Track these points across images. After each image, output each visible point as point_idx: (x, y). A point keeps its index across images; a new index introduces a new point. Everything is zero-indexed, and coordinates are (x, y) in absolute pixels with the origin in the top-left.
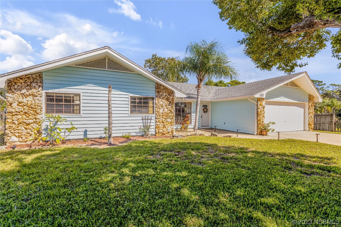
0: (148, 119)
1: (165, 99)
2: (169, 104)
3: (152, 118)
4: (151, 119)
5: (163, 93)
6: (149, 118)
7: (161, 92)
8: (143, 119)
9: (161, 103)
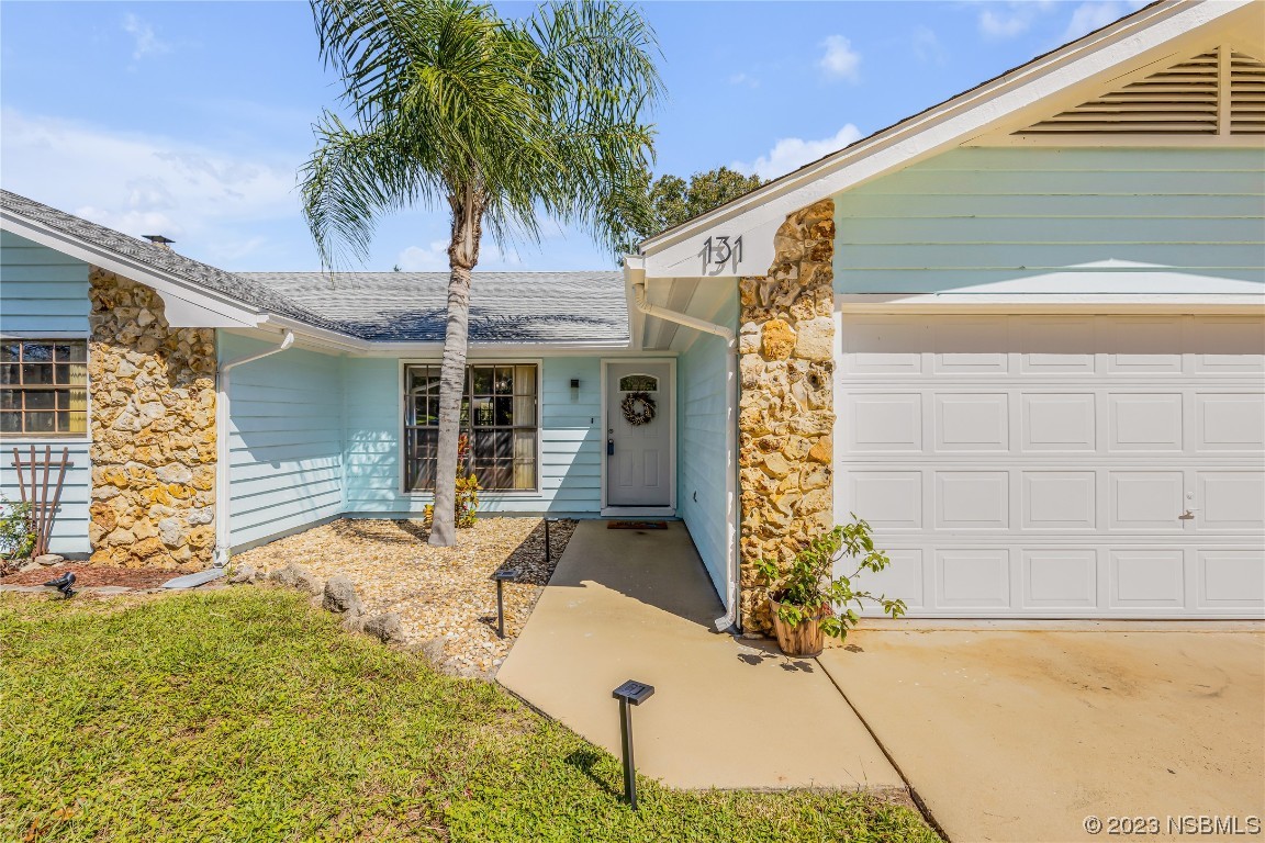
0: (48, 466)
1: (150, 344)
2: (170, 375)
3: (71, 458)
4: (66, 466)
5: (134, 311)
6: (57, 458)
7: (119, 303)
8: (18, 466)
9: (125, 369)
